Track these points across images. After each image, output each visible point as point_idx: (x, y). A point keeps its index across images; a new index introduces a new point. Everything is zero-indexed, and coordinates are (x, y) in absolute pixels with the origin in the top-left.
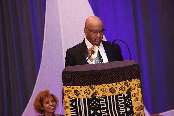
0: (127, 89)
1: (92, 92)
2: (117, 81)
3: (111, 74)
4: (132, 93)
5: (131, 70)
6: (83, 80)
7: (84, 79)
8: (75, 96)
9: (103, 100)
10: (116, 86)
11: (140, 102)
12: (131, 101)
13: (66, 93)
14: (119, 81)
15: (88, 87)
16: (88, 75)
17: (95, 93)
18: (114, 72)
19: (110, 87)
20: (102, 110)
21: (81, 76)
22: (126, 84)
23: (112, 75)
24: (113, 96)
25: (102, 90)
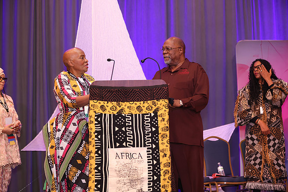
0: (154, 108)
1: (119, 109)
2: (145, 99)
3: (139, 92)
4: (159, 113)
5: (160, 90)
6: (110, 96)
7: (111, 94)
8: (101, 111)
9: (129, 118)
10: (144, 105)
11: (166, 123)
12: (158, 121)
13: (92, 108)
14: (147, 100)
15: (115, 103)
16: (116, 91)
17: (122, 110)
18: (143, 91)
19: (137, 106)
20: (127, 128)
21: (109, 91)
22: (154, 104)
23: (141, 94)
24: (139, 115)
25: (129, 108)
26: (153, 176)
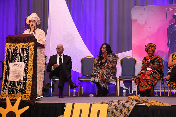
0: (28, 46)
1: (16, 46)
2: (25, 42)
4: (30, 48)
5: (31, 38)
8: (9, 48)
9: (19, 50)
11: (32, 52)
12: (29, 51)
13: (6, 46)
15: (14, 44)
16: (15, 39)
18: (25, 38)
19: (22, 45)
20: (17, 54)
21: (12, 39)
22: (28, 44)
24: (23, 49)
25: (19, 46)
26: (25, 74)
